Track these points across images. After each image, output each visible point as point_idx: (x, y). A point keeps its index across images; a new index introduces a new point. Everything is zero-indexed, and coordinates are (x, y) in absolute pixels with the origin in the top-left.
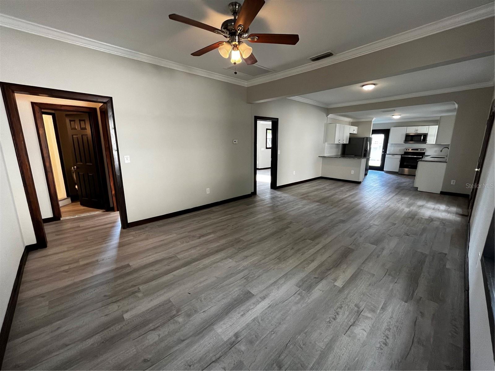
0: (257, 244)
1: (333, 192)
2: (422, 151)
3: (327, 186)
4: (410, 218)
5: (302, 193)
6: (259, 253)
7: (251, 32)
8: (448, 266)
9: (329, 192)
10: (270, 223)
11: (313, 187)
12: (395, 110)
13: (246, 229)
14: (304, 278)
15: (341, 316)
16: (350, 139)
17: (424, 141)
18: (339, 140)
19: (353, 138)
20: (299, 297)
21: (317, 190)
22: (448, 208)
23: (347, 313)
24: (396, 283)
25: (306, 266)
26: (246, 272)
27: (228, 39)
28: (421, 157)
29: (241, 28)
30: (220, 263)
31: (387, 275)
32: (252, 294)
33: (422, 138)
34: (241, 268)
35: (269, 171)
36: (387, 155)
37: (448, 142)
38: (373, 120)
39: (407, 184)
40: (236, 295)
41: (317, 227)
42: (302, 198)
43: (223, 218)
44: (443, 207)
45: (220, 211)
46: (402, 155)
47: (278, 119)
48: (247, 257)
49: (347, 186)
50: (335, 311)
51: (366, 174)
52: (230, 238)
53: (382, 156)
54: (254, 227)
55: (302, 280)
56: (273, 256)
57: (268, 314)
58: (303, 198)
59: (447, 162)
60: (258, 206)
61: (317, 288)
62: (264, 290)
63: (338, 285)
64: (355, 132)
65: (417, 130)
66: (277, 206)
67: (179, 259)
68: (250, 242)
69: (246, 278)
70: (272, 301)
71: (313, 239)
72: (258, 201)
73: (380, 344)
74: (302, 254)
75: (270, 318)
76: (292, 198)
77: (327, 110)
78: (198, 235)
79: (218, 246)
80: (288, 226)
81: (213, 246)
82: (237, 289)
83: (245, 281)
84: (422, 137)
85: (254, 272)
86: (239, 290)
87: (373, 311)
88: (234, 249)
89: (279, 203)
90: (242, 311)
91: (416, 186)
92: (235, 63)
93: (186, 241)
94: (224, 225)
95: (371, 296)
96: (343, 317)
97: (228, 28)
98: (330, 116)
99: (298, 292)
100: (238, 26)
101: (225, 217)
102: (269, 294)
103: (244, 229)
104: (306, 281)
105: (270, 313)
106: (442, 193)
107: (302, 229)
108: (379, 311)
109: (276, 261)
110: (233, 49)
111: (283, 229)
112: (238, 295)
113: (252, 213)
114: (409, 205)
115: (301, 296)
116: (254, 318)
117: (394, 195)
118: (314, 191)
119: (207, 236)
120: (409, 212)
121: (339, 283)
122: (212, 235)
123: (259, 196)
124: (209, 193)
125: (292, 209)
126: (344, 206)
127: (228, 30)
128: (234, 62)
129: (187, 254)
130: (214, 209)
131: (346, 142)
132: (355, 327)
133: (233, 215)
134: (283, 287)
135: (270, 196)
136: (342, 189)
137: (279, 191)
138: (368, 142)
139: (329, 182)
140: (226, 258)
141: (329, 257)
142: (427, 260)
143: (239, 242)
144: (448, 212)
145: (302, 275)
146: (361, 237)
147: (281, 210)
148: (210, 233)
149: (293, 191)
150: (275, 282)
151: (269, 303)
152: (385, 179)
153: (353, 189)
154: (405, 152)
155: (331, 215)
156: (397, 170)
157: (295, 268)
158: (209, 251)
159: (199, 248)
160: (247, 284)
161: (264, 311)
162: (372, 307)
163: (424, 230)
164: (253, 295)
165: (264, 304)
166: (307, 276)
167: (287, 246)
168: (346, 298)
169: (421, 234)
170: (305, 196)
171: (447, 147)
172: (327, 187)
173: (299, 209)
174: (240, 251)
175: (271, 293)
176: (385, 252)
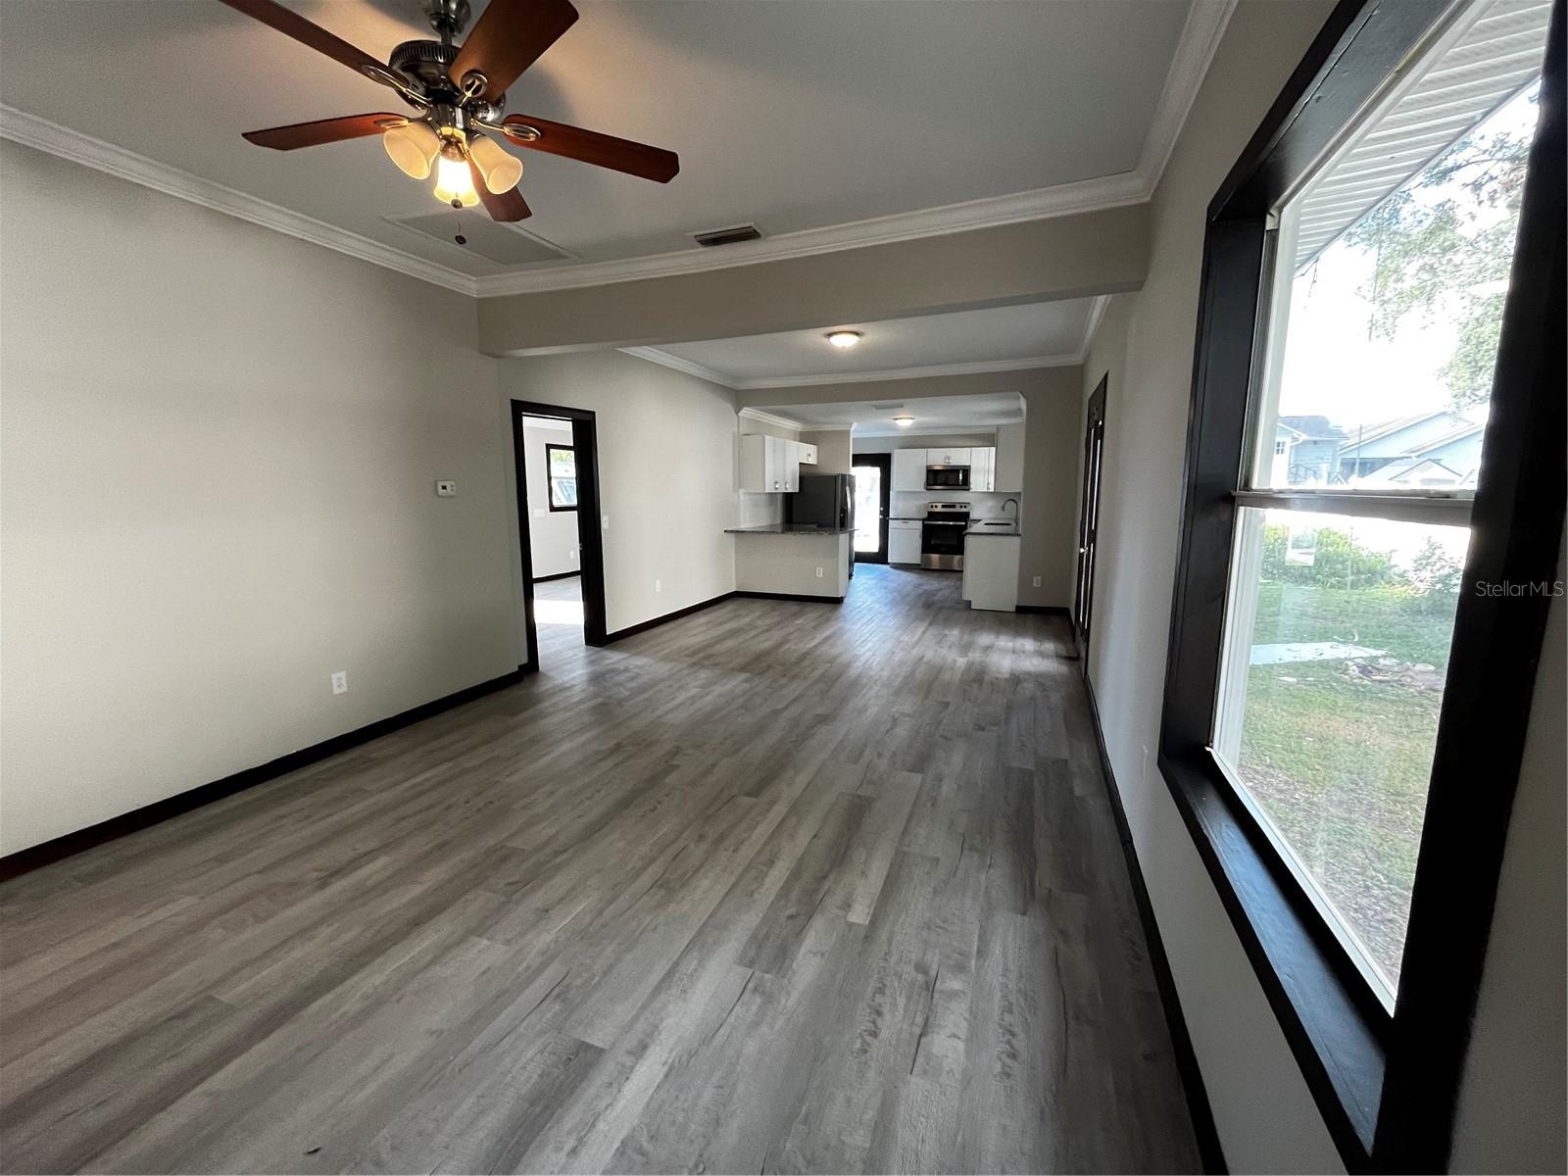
0: (576, 852)
1: (777, 635)
2: (964, 510)
3: (759, 617)
4: (974, 681)
5: (689, 648)
6: (592, 882)
7: (511, 108)
8: (1078, 792)
9: (767, 635)
10: (607, 764)
11: (720, 624)
12: (902, 406)
13: (522, 803)
14: (758, 929)
15: (887, 1016)
16: (801, 478)
17: (965, 484)
18: (776, 483)
19: (808, 477)
20: (758, 1000)
21: (733, 633)
22: (1039, 644)
23: (901, 1002)
24: (990, 866)
25: (754, 886)
26: (554, 971)
27: (421, 113)
28: (964, 523)
29: (477, 83)
30: (438, 968)
31: (966, 852)
32: (596, 1047)
33: (961, 478)
34: (532, 958)
35: (575, 587)
36: (891, 523)
37: (1017, 486)
38: (852, 429)
39: (946, 592)
40: (535, 1076)
41: (760, 748)
42: (694, 664)
43: (418, 780)
44: (1028, 644)
45: (403, 752)
46: (924, 520)
47: (594, 413)
48: (547, 911)
49: (813, 613)
50: (869, 1005)
51: (850, 576)
52: (465, 855)
53: (880, 523)
54: (552, 793)
55: (753, 938)
56: (646, 879)
57: (672, 1104)
58: (698, 665)
59: (1020, 535)
60: (552, 714)
61: (803, 950)
62: (636, 1018)
63: (857, 921)
64: (812, 461)
65: (948, 458)
66: (620, 703)
67: (230, 1010)
68: (548, 850)
69: (560, 992)
70: (672, 1050)
71: (755, 792)
72: (550, 695)
73: (1001, 1060)
74: (732, 848)
75: (680, 1118)
76: (661, 669)
77: (739, 396)
78: (315, 875)
79: (415, 902)
80: (672, 766)
81: (395, 904)
82: (530, 1054)
83: (557, 1007)
84: (961, 475)
85: (588, 961)
86: (541, 1052)
87: (960, 968)
88: (489, 895)
89: (622, 689)
90: (569, 1133)
91: (966, 597)
92: (456, 204)
93: (255, 916)
94: (427, 809)
95: (946, 925)
96: (895, 1021)
97: (421, 71)
98: (746, 412)
99: (751, 986)
100: (466, 74)
101: (428, 774)
102: (657, 1027)
103: (515, 806)
104: (767, 937)
105: (677, 1097)
106: (1021, 610)
107: (714, 765)
108: (973, 962)
109: (657, 897)
110: (444, 151)
111: (654, 780)
112: (541, 1076)
113: (533, 741)
114: (965, 648)
115: (763, 993)
116: (622, 1142)
117: (925, 624)
118: (725, 639)
119: (356, 869)
120: (970, 665)
121: (859, 915)
122: (382, 861)
123: (552, 674)
124: (344, 689)
125: (671, 705)
126: (817, 673)
127: (421, 78)
128: (454, 198)
129: (270, 972)
130: (374, 748)
131: (792, 487)
132: (929, 1037)
133: (460, 759)
134: (700, 985)
135: (585, 671)
136: (800, 621)
137: (614, 648)
138: (847, 488)
139: (759, 607)
140: (460, 941)
141: (815, 837)
142: (1036, 784)
143: (505, 859)
144: (1042, 654)
145: (749, 921)
146: (880, 755)
147: (636, 715)
148: (369, 855)
149: (659, 644)
150: (669, 975)
151: (664, 1058)
152: (895, 585)
153: (828, 620)
154: (930, 513)
155: (788, 706)
156: (917, 561)
157: (721, 903)
158: (379, 931)
159: (331, 928)
160: (566, 1019)
161: (652, 1097)
162: (956, 955)
163: (1009, 708)
164: (601, 1051)
165: (649, 1072)
166: (765, 919)
167: (681, 833)
168: (888, 954)
169: (1007, 721)
170: (701, 658)
171: (1013, 498)
172: (760, 623)
173: (693, 699)
174: (514, 897)
175: (662, 1020)
176: (947, 788)
